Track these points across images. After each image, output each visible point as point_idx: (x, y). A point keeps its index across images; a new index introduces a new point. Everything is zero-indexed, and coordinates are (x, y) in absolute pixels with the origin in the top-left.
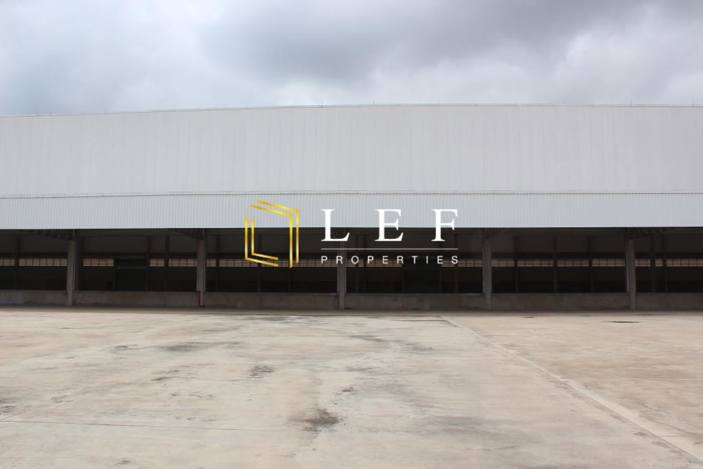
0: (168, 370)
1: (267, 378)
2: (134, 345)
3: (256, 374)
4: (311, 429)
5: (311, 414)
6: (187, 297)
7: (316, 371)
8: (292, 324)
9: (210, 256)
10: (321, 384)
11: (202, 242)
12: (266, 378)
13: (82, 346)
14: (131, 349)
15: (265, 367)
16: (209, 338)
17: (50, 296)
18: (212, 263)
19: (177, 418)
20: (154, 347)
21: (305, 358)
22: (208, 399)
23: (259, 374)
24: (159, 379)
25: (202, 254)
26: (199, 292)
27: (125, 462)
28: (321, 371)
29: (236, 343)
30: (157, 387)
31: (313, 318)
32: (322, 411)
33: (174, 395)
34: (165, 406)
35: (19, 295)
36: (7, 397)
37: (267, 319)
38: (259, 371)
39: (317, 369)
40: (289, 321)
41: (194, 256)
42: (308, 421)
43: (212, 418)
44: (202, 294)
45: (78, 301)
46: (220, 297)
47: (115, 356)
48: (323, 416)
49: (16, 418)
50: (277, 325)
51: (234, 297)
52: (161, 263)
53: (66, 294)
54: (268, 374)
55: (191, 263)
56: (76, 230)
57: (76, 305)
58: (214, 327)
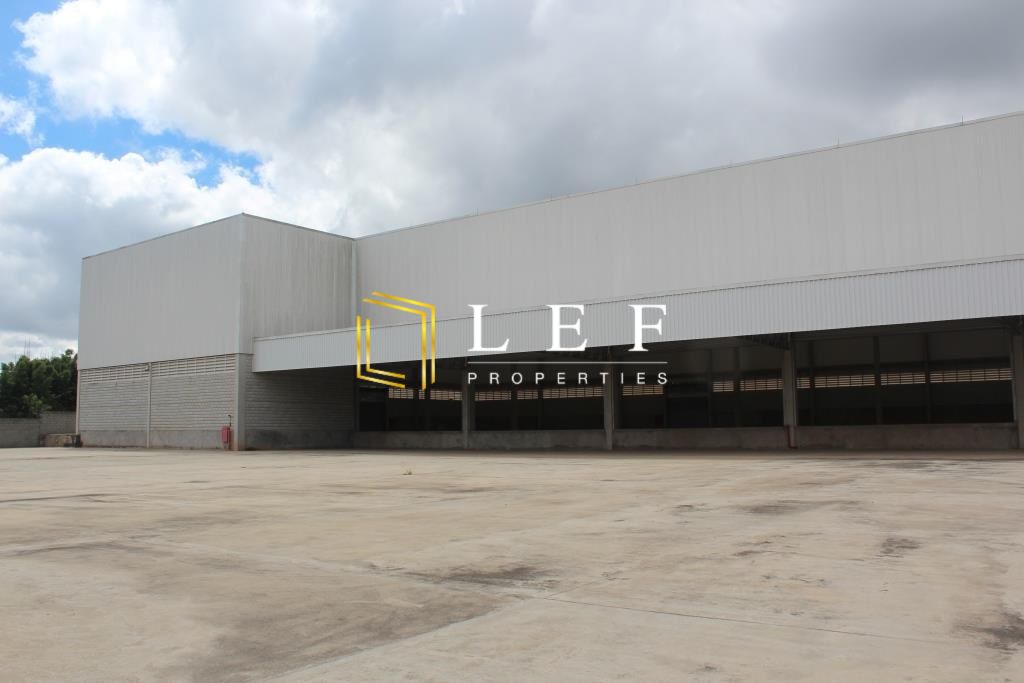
0: (754, 541)
1: (909, 557)
2: (703, 505)
3: (891, 551)
4: (996, 644)
5: (992, 621)
6: (771, 434)
7: (992, 550)
8: (937, 473)
9: (800, 373)
10: (1004, 572)
11: (788, 353)
12: (906, 558)
13: (632, 505)
14: (698, 510)
15: (905, 540)
16: (811, 495)
17: (584, 437)
18: (805, 383)
19: (777, 611)
20: (732, 507)
21: (968, 528)
22: (819, 586)
23: (896, 551)
24: (744, 554)
25: (788, 370)
26: (788, 427)
27: (709, 668)
28: (1003, 551)
29: (852, 503)
30: (741, 564)
31: (974, 464)
32: (1013, 616)
33: (768, 578)
34: (755, 592)
35: (547, 437)
36: (549, 568)
37: (898, 466)
38: (894, 546)
39: (992, 546)
40: (933, 468)
41: (776, 374)
42: (989, 631)
43: (829, 614)
44: (792, 429)
45: (620, 444)
46: (821, 433)
47: (679, 519)
48: (1015, 625)
49: (562, 596)
50: (914, 475)
51: (840, 432)
52: (729, 387)
53: (605, 434)
54: (908, 551)
55: (772, 385)
56: (612, 347)
57: (619, 449)
58: (816, 478)
